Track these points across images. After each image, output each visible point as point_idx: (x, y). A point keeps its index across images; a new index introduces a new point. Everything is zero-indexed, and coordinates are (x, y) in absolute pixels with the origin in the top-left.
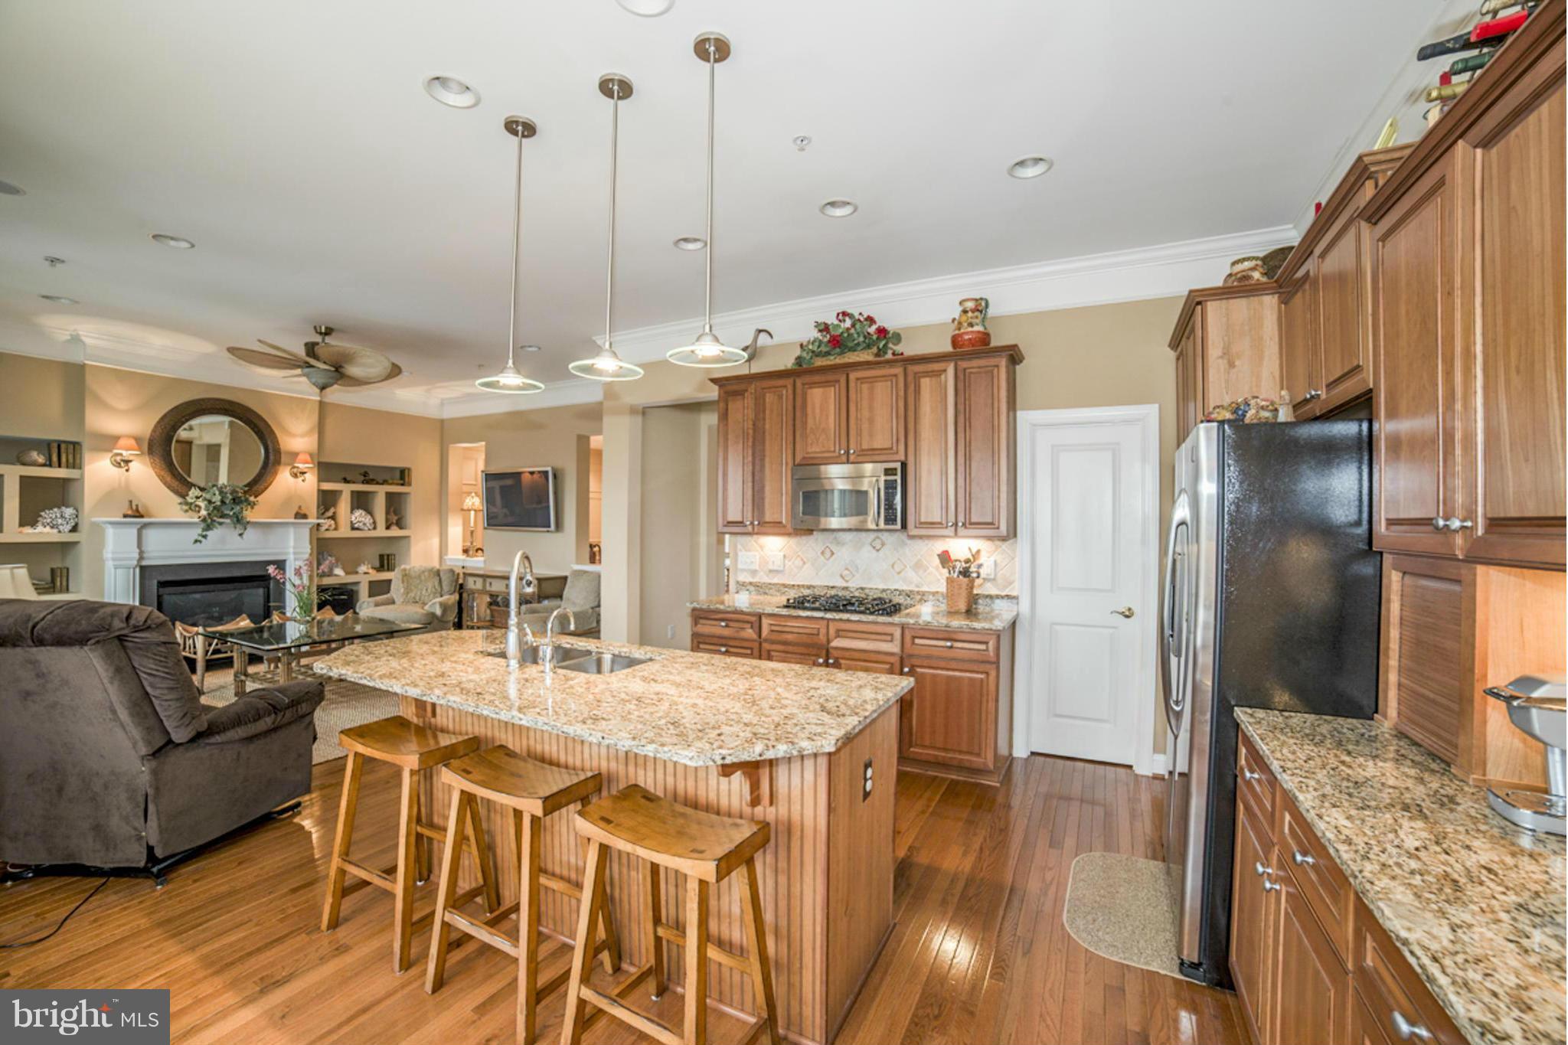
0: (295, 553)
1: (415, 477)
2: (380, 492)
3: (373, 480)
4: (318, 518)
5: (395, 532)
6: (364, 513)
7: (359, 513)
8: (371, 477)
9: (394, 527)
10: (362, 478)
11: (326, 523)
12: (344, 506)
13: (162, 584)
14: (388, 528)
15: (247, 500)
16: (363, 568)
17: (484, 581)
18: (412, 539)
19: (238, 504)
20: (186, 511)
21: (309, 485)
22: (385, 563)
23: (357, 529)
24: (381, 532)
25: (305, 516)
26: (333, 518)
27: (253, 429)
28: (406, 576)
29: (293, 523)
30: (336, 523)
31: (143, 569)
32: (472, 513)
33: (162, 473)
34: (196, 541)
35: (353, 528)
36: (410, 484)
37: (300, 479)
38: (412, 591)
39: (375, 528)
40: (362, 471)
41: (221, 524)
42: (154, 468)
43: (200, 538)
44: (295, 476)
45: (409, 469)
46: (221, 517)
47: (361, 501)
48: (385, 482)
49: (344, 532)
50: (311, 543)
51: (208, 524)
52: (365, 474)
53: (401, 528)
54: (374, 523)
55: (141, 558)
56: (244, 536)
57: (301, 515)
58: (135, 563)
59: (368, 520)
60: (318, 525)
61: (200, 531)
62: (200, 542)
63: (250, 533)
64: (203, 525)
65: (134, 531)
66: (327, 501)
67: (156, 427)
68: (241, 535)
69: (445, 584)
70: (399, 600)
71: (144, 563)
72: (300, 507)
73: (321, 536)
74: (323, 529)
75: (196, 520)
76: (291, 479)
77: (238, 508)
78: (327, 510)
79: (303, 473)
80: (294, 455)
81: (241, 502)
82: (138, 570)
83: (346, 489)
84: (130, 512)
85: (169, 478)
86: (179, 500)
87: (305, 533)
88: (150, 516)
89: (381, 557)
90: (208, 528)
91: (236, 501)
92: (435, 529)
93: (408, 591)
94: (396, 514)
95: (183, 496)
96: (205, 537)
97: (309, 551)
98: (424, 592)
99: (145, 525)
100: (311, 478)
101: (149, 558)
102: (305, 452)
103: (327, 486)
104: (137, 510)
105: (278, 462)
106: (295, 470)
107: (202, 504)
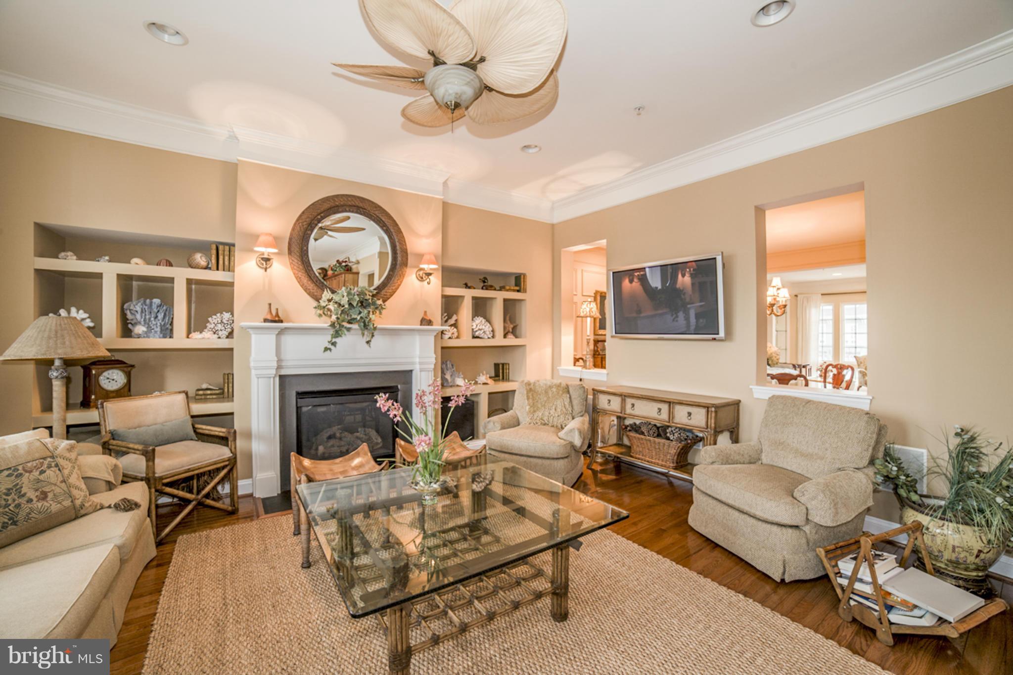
0: (420, 363)
1: (530, 283)
2: (499, 297)
3: (491, 286)
4: (442, 325)
5: (511, 341)
6: (484, 321)
7: (479, 320)
8: (489, 283)
9: (510, 336)
10: (482, 284)
11: (450, 331)
12: (466, 310)
13: (301, 395)
14: (505, 336)
15: (374, 303)
16: (482, 378)
17: (623, 402)
18: (528, 348)
19: (365, 308)
20: (320, 316)
21: (433, 288)
22: (500, 372)
23: (477, 337)
24: (499, 341)
25: (430, 323)
26: (455, 325)
27: (382, 227)
28: (531, 390)
29: (418, 330)
30: (458, 331)
31: (281, 377)
32: (589, 319)
33: (300, 274)
34: (326, 349)
35: (474, 337)
36: (525, 291)
37: (425, 283)
38: (538, 409)
39: (493, 337)
40: (482, 277)
41: (349, 329)
42: (292, 269)
43: (330, 346)
44: (421, 279)
45: (524, 275)
46: (349, 322)
47: (480, 308)
48: (502, 288)
49: (466, 340)
50: (435, 352)
51: (337, 330)
52: (484, 281)
53: (516, 337)
54: (493, 331)
55: (279, 367)
56: (372, 343)
57: (428, 322)
58: (274, 372)
59: (487, 328)
60: (442, 332)
61: (329, 338)
62: (330, 349)
63: (378, 341)
64: (332, 331)
65: (273, 337)
66: (450, 306)
67: (295, 224)
68: (368, 342)
69: (575, 402)
70: (524, 419)
71: (284, 372)
72: (425, 312)
73: (445, 345)
74: (446, 337)
75: (326, 325)
76: (417, 283)
77: (366, 311)
78: (450, 317)
79: (429, 274)
80: (420, 257)
81: (369, 305)
82: (277, 379)
83: (468, 295)
84: (269, 317)
85: (305, 280)
86: (315, 304)
87: (431, 340)
88: (288, 322)
89: (497, 366)
90: (337, 334)
91: (363, 304)
92: (547, 339)
93: (534, 409)
94: (511, 323)
95: (318, 299)
96: (334, 344)
97: (434, 361)
98: (552, 412)
99: (282, 332)
100: (436, 281)
101: (288, 367)
102: (430, 254)
103: (451, 291)
104: (277, 315)
105: (405, 264)
106: (421, 273)
107: (332, 306)
